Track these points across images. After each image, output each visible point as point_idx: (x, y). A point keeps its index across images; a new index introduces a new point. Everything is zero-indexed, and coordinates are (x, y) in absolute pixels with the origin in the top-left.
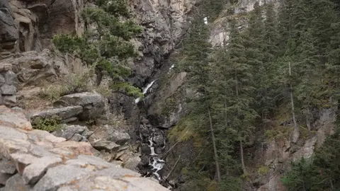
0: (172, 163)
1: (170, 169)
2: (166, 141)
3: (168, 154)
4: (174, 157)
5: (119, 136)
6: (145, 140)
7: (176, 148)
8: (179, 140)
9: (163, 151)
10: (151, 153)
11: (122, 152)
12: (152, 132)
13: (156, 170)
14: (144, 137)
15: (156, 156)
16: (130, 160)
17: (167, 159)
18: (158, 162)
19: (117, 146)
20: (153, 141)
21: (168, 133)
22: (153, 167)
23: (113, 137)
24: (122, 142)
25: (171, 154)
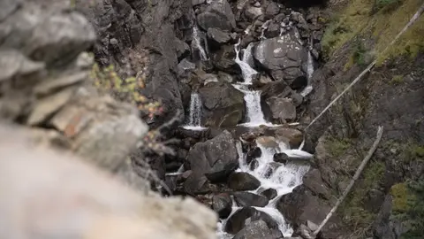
0: (345, 162)
1: (338, 190)
2: (319, 62)
3: (327, 120)
4: (355, 135)
5: (44, 25)
6: (219, 58)
7: (362, 92)
8: (378, 55)
9: (303, 107)
10: (244, 119)
11: (61, 99)
12: (250, 19)
13: (270, 193)
14: (213, 46)
15: (269, 132)
16: (100, 128)
17: (320, 145)
18: (280, 159)
19: (31, 66)
20: (256, 65)
21: (324, 26)
22: (255, 184)
23: (15, 32)
24: (61, 56)
25: (340, 120)
